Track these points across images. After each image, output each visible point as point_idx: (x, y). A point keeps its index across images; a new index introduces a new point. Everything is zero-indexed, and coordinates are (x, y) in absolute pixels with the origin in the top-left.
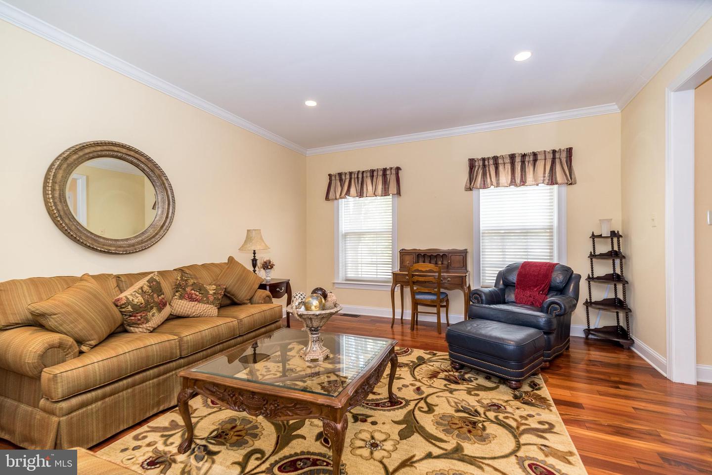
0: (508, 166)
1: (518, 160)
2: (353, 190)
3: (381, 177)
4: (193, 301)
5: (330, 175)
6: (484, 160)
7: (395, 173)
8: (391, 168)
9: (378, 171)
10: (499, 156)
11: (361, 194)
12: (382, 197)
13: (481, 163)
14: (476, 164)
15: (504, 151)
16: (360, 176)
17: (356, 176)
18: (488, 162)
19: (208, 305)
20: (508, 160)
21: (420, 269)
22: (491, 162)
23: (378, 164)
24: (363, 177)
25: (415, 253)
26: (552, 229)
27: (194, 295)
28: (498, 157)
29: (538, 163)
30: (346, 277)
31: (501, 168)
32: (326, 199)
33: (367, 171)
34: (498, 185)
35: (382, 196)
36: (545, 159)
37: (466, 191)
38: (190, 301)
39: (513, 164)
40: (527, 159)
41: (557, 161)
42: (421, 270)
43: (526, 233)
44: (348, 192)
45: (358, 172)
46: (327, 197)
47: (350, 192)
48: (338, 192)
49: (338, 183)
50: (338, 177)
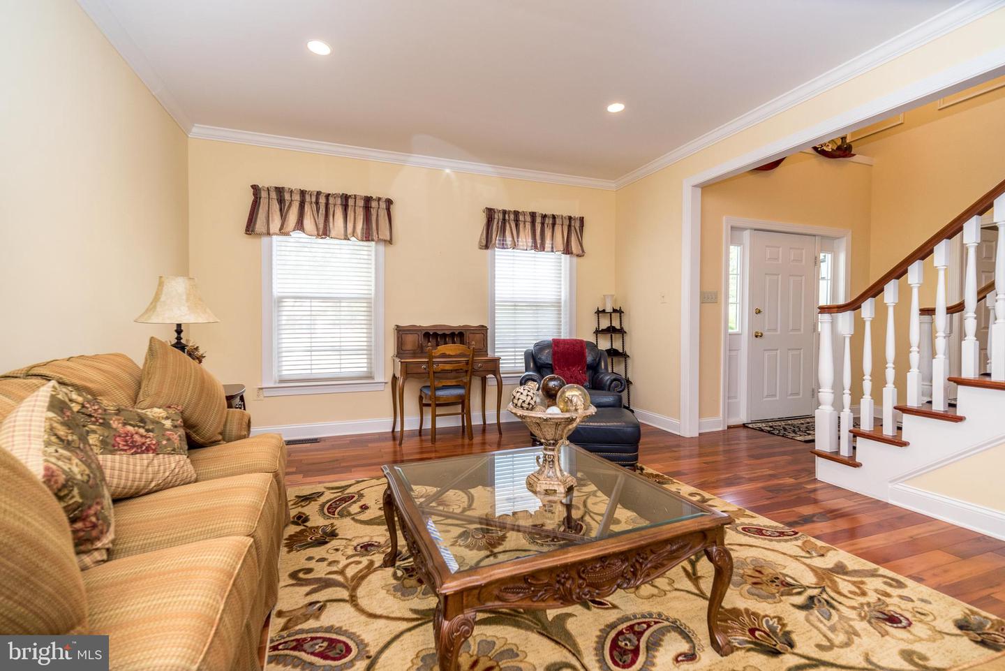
0: (528, 226)
1: (539, 220)
2: (308, 223)
3: (361, 209)
4: (142, 452)
6: (504, 212)
7: (385, 206)
8: (379, 199)
9: (355, 198)
10: (520, 211)
11: (325, 232)
12: (362, 243)
13: (501, 216)
14: (496, 216)
15: (525, 207)
16: (322, 200)
17: (314, 199)
18: (509, 217)
19: (177, 457)
20: (528, 219)
21: (447, 353)
22: (512, 217)
23: (358, 188)
24: (327, 204)
25: (420, 330)
26: (560, 303)
27: (136, 437)
28: (518, 212)
29: (556, 227)
30: (280, 376)
31: (521, 225)
32: (246, 230)
33: (335, 196)
34: (515, 246)
35: (363, 241)
36: (562, 225)
37: (481, 248)
38: (136, 453)
39: (533, 223)
40: (547, 219)
41: (573, 228)
42: (449, 355)
43: (536, 306)
44: (300, 225)
45: (319, 193)
46: (250, 228)
47: (302, 224)
48: (275, 224)
49: (275, 206)
50: (274, 195)
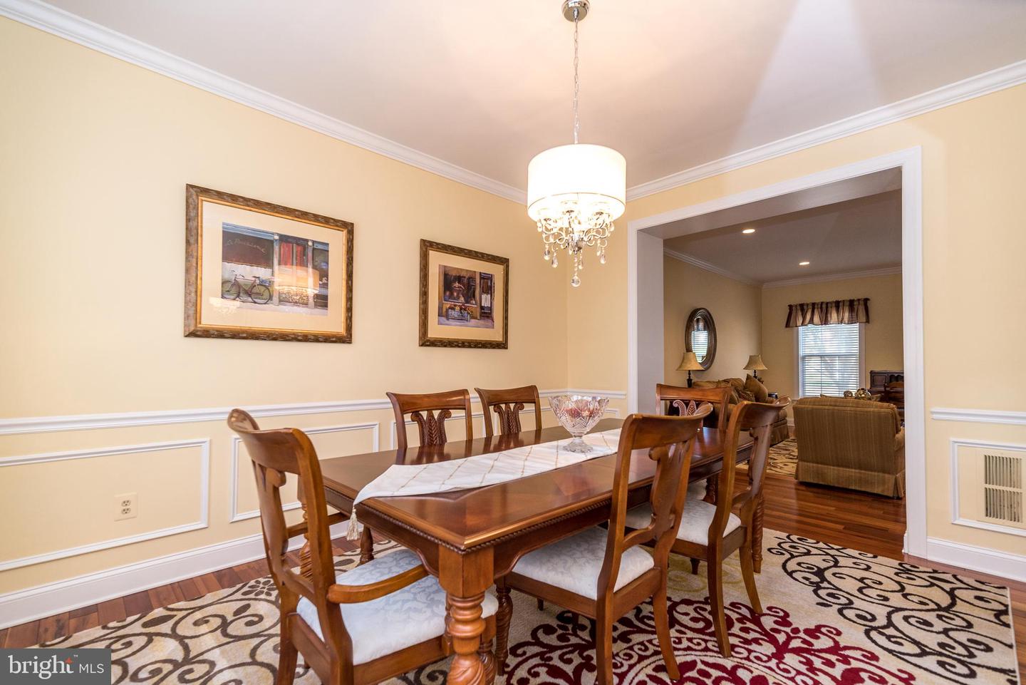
2: (816, 319)
3: (848, 307)
5: (790, 306)
7: (863, 303)
8: (859, 300)
9: (844, 302)
11: (825, 322)
12: (849, 325)
16: (824, 306)
17: (819, 306)
23: (844, 296)
24: (827, 307)
25: (887, 373)
32: (786, 326)
33: (831, 303)
35: (849, 323)
44: (811, 321)
45: (822, 303)
46: (788, 325)
47: (813, 320)
48: (800, 321)
49: (800, 313)
50: (799, 308)
